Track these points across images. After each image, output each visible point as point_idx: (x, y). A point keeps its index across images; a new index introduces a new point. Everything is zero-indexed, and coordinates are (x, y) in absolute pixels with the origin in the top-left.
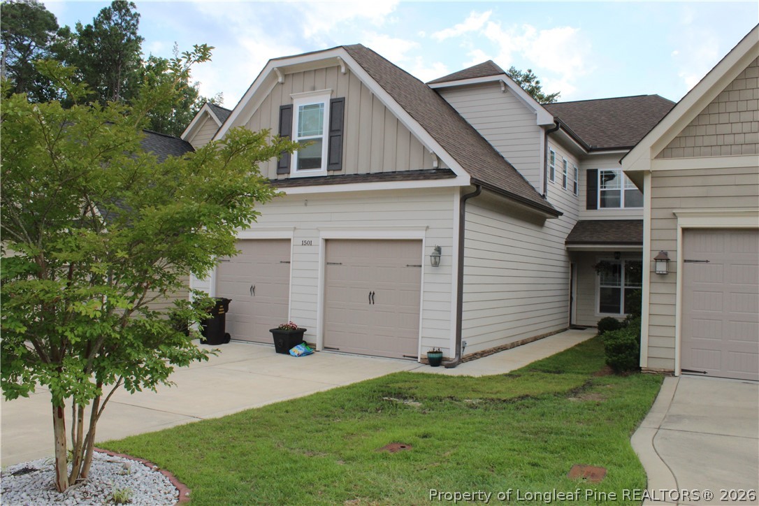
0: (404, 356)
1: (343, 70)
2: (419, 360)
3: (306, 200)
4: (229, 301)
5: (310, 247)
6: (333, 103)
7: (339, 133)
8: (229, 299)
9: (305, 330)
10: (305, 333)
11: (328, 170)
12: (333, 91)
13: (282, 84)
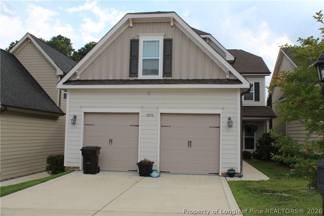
0: (210, 173)
1: (172, 24)
2: (220, 175)
3: (149, 92)
4: (100, 148)
5: (152, 117)
6: (166, 41)
7: (170, 57)
8: (100, 147)
9: (154, 163)
10: (153, 164)
11: (163, 76)
12: (165, 35)
13: (131, 27)
